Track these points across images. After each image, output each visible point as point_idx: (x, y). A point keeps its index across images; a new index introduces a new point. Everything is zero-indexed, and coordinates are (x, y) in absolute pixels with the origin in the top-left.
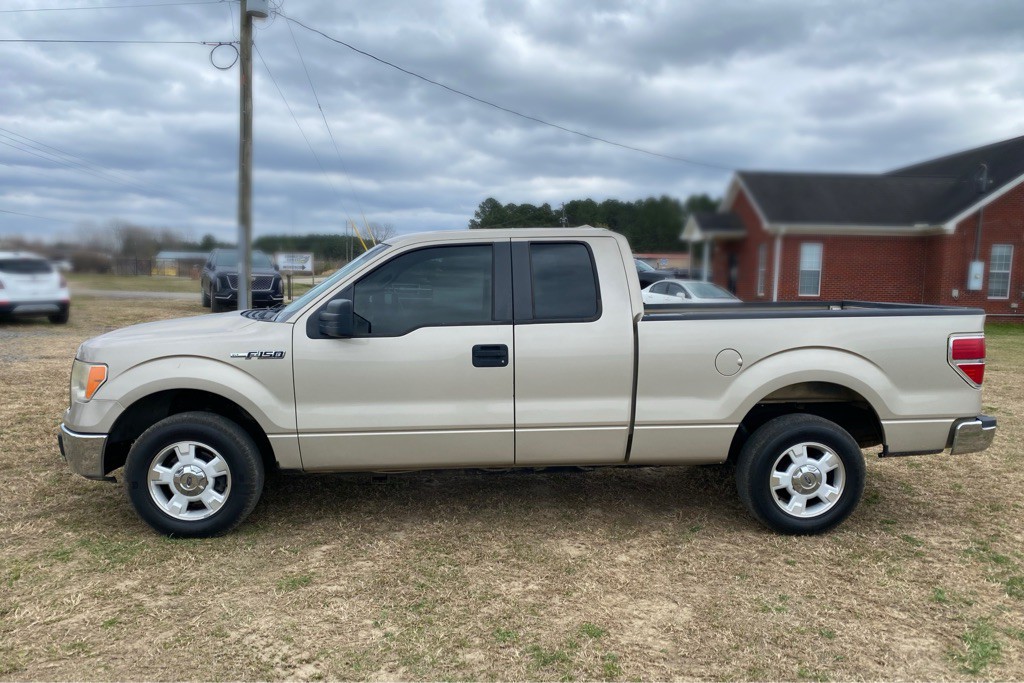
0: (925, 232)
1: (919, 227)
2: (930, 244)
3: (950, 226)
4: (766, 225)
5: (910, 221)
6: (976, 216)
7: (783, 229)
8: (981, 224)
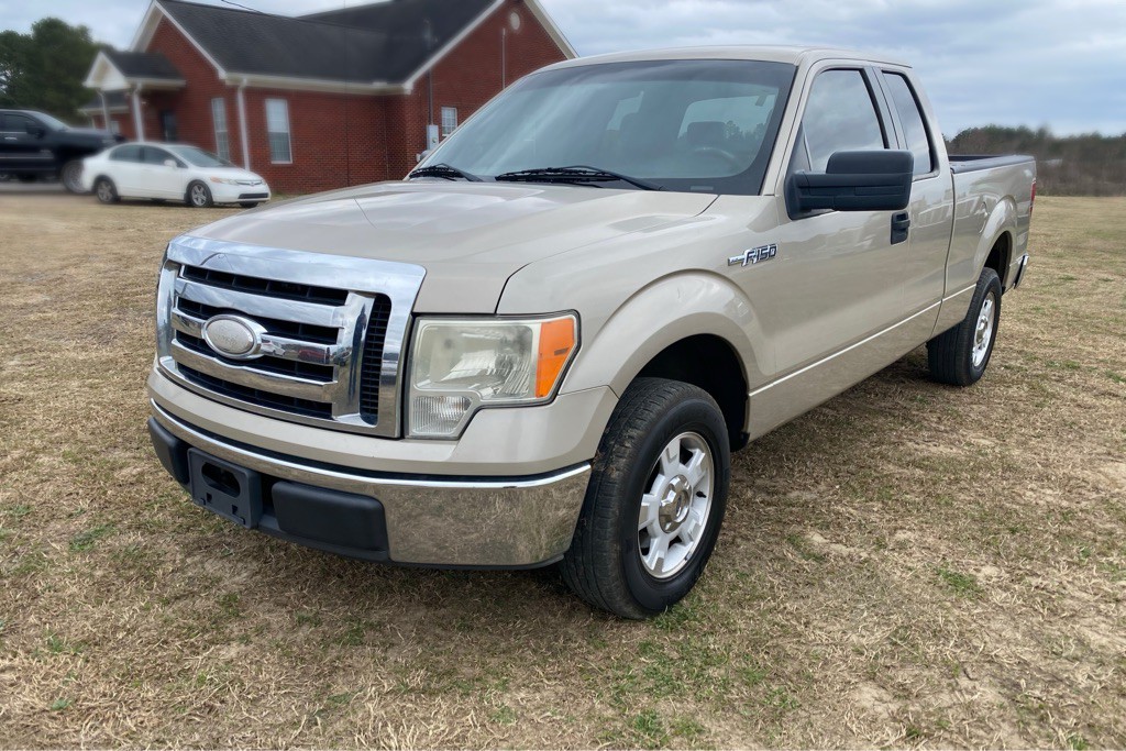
0: (383, 91)
1: (378, 86)
2: (388, 105)
3: (408, 86)
4: (223, 74)
5: (369, 78)
6: (426, 78)
7: (246, 79)
8: (431, 85)
